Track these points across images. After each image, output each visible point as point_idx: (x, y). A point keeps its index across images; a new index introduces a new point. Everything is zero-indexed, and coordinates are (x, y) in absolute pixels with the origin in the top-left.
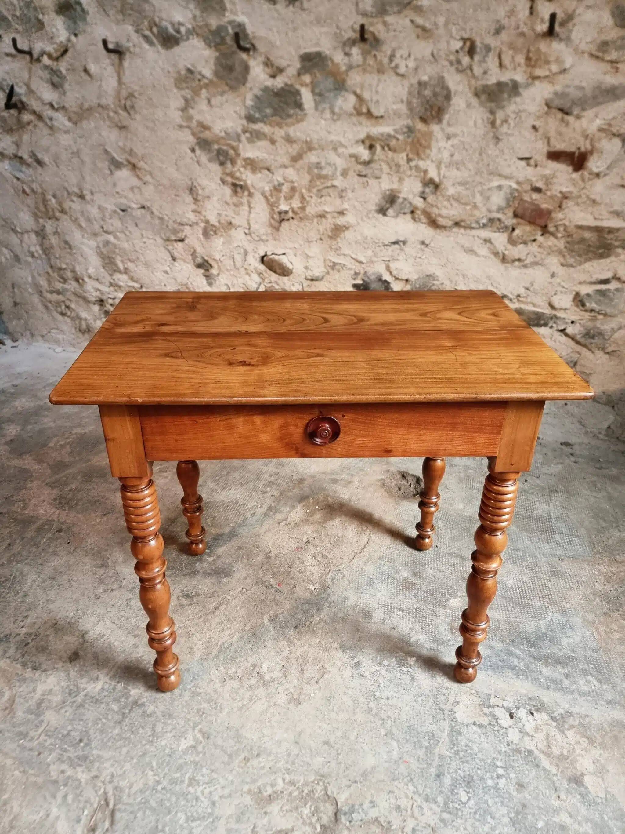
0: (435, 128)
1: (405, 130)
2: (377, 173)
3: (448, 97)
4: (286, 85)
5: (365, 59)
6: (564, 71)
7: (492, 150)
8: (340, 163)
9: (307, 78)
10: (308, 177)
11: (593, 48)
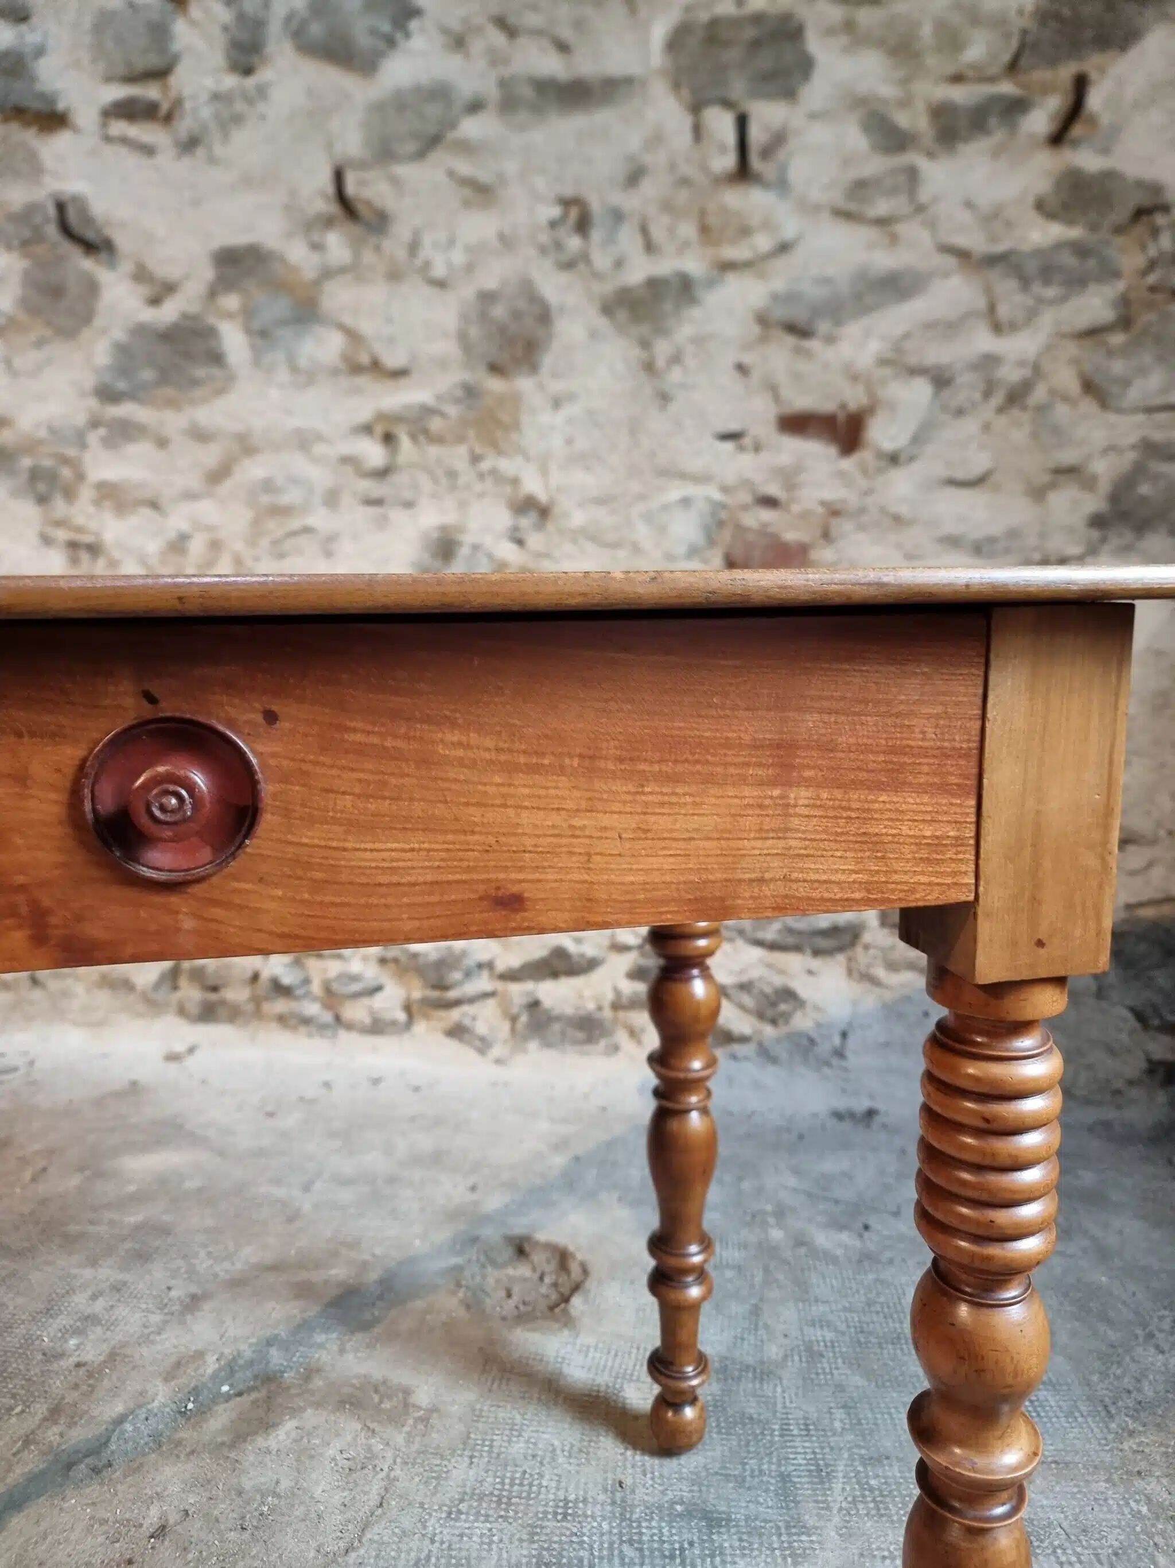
0: (525, 384)
1: (459, 393)
2: (408, 495)
3: (544, 316)
4: (185, 316)
5: (357, 254)
6: (784, 248)
7: (657, 422)
8: (319, 476)
9: (231, 301)
10: (248, 515)
11: (837, 197)
